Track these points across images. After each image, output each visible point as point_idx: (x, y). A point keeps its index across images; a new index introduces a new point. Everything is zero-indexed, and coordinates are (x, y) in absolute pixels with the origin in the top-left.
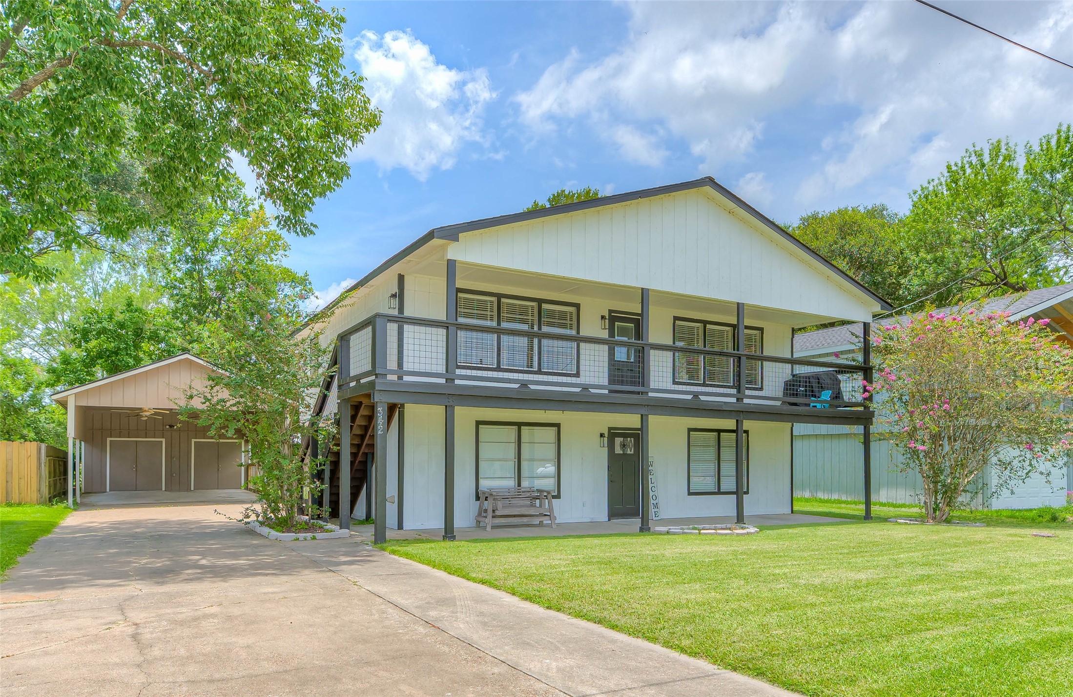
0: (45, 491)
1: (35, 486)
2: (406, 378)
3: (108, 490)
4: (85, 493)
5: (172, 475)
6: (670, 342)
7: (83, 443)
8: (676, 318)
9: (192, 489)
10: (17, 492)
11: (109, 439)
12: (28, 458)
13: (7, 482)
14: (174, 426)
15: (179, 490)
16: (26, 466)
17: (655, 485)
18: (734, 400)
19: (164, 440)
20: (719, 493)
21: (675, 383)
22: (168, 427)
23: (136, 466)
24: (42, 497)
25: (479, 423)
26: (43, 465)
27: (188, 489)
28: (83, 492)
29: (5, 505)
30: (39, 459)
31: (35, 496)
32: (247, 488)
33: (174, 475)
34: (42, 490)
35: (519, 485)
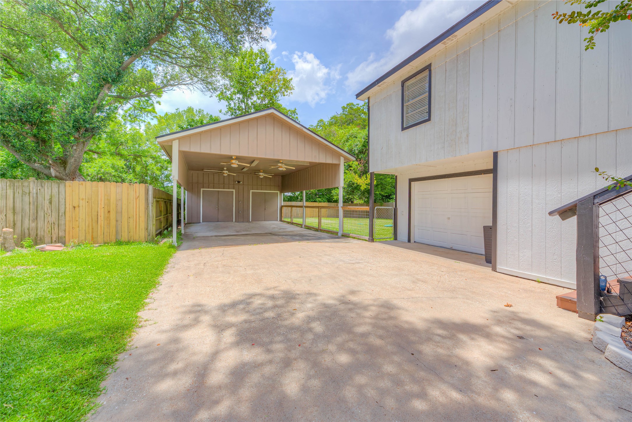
0: (153, 229)
1: (143, 225)
3: (201, 221)
4: (188, 223)
5: (239, 212)
7: (186, 192)
9: (250, 221)
10: (126, 230)
11: (202, 189)
12: (136, 199)
13: (117, 221)
14: (240, 182)
15: (243, 222)
16: (135, 205)
19: (234, 190)
22: (237, 182)
23: (218, 207)
24: (149, 235)
26: (150, 205)
27: (248, 221)
28: (186, 222)
29: (115, 243)
30: (147, 199)
31: (142, 234)
32: (281, 220)
33: (240, 212)
34: (149, 228)
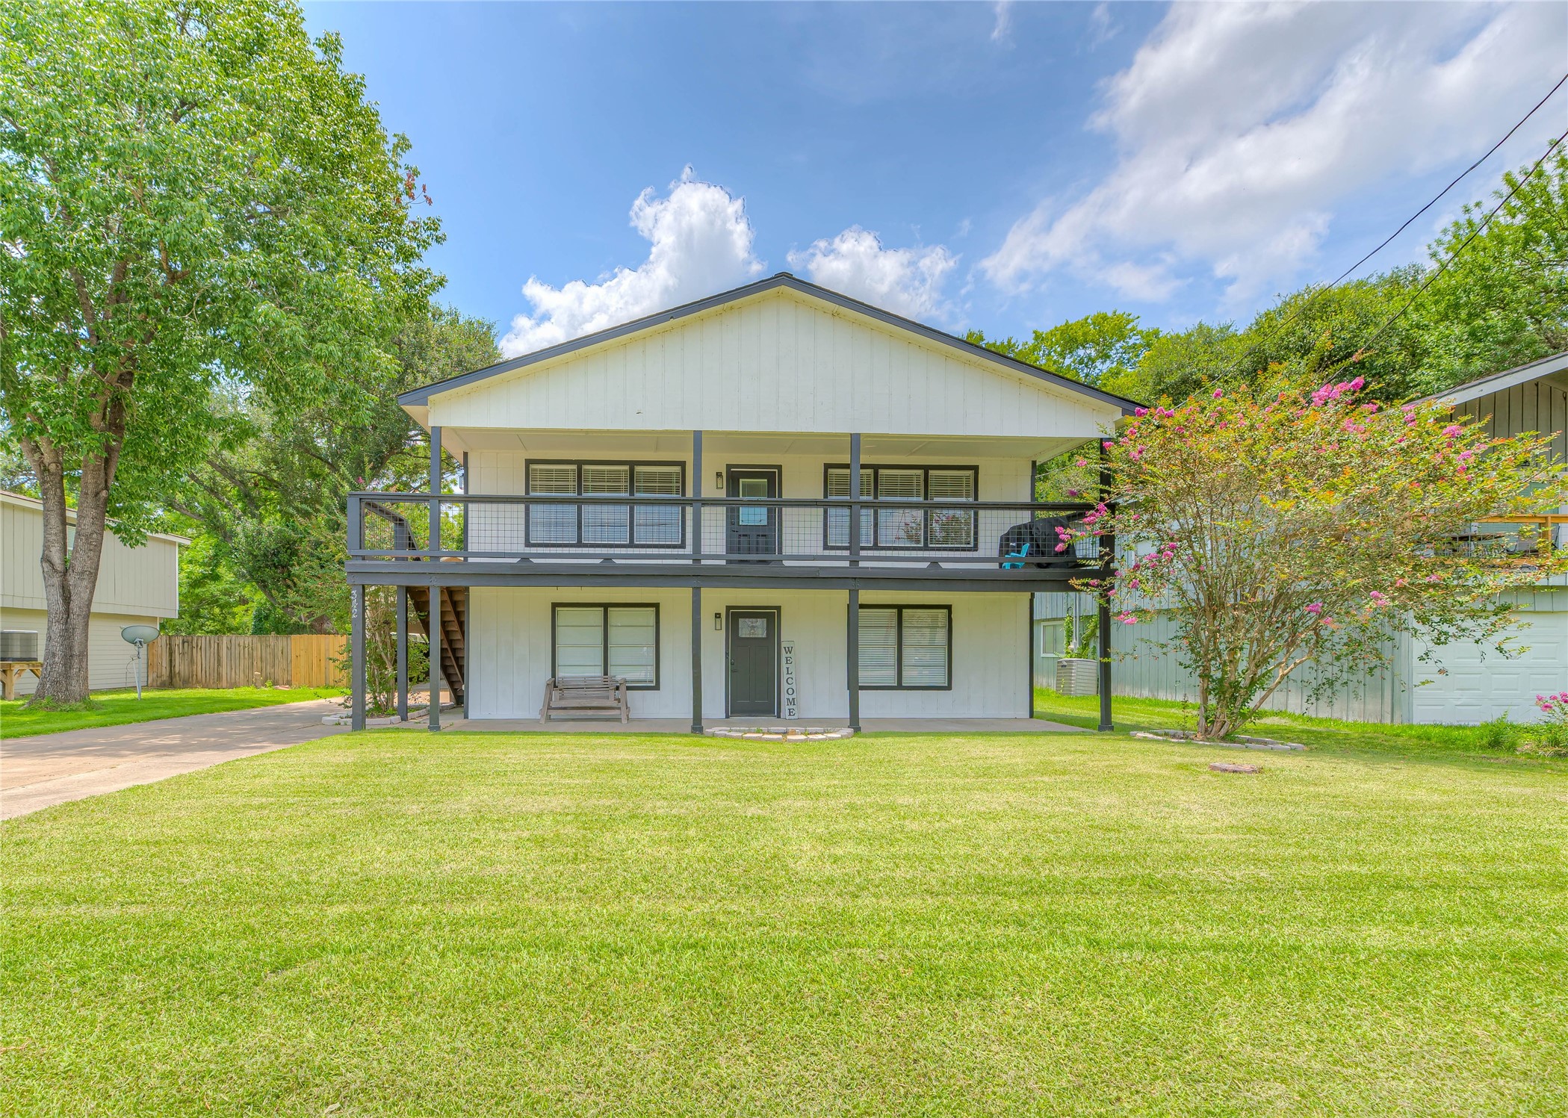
2: (470, 560)
6: (820, 496)
8: (827, 466)
17: (793, 675)
18: (846, 564)
20: (900, 687)
21: (826, 547)
25: (555, 606)
35: (606, 673)
